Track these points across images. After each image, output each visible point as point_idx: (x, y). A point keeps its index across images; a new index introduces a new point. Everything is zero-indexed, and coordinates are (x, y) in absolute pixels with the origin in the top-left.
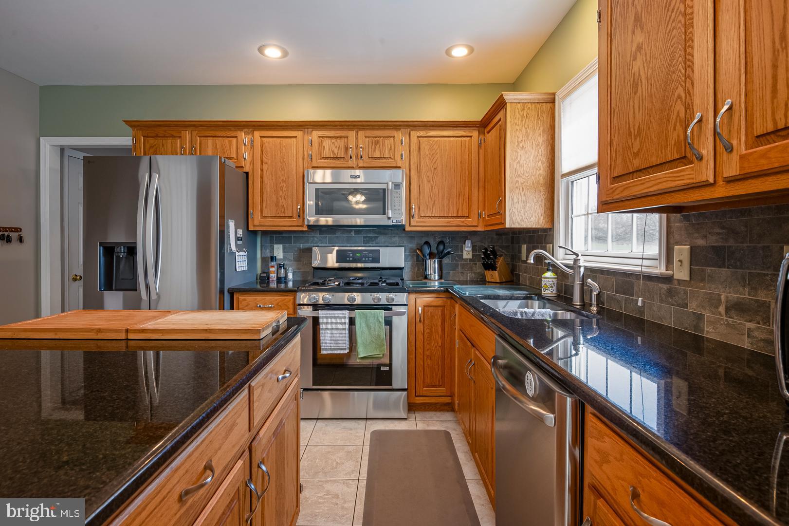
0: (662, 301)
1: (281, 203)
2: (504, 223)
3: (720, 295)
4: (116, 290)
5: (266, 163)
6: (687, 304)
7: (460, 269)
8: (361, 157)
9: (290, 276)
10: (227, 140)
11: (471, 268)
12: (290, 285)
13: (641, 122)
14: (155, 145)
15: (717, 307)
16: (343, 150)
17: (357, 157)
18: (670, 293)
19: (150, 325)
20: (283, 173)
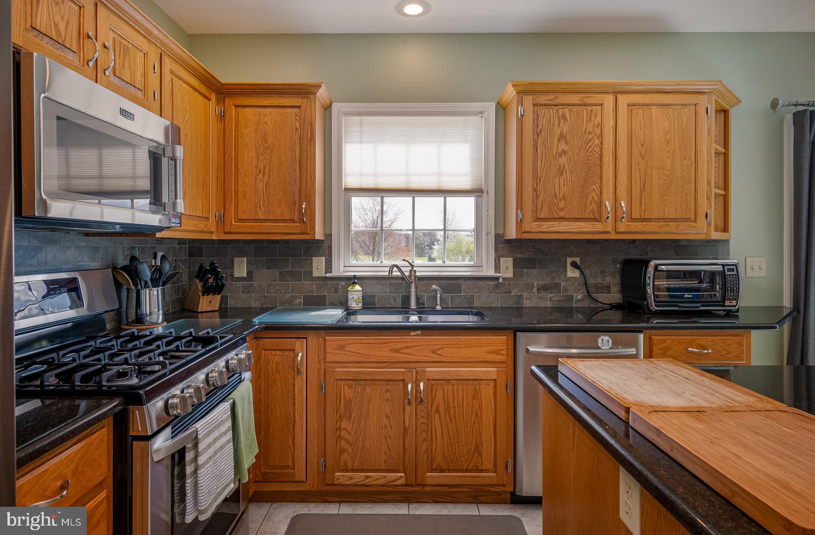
0: (490, 292)
3: (533, 283)
6: (511, 291)
13: (565, 193)
15: (532, 289)
18: (498, 286)
19: (751, 399)
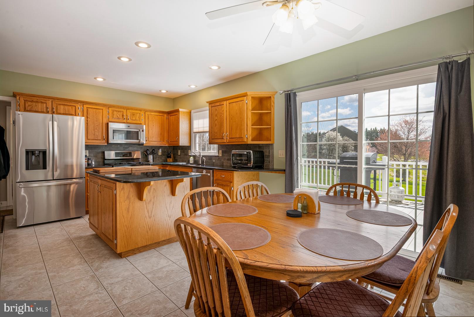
1: (96, 134)
2: (179, 144)
3: (226, 158)
4: (30, 170)
5: (90, 118)
6: (221, 160)
7: (157, 159)
8: (128, 119)
9: (93, 163)
10: (70, 107)
11: (161, 158)
12: (94, 166)
14: (32, 105)
16: (121, 116)
17: (127, 119)
20: (97, 122)
